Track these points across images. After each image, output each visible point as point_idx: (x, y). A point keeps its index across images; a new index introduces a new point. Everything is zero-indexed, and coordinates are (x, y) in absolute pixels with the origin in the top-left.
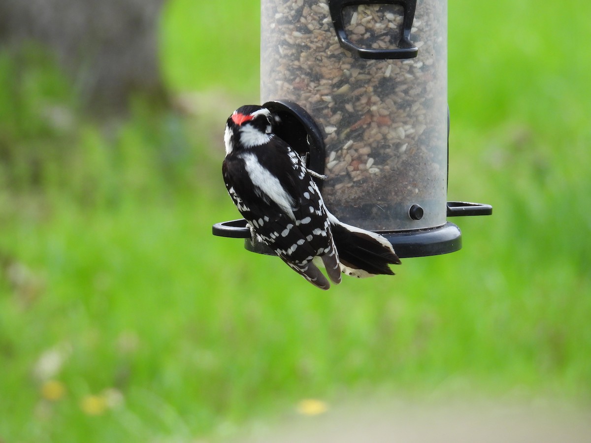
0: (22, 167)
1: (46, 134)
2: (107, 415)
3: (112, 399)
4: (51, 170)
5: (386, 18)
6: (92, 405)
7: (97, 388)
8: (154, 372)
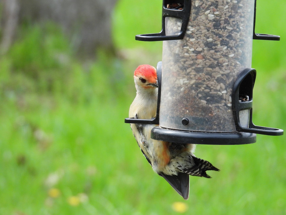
0: (43, 82)
1: (56, 66)
2: (80, 206)
3: (83, 198)
4: (57, 84)
5: (177, 25)
6: (74, 201)
7: (75, 192)
8: (103, 186)
